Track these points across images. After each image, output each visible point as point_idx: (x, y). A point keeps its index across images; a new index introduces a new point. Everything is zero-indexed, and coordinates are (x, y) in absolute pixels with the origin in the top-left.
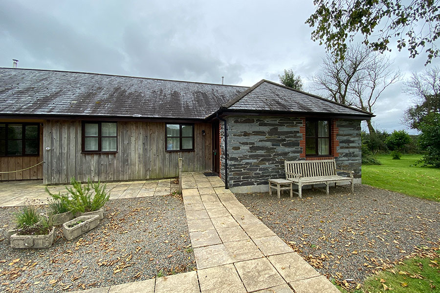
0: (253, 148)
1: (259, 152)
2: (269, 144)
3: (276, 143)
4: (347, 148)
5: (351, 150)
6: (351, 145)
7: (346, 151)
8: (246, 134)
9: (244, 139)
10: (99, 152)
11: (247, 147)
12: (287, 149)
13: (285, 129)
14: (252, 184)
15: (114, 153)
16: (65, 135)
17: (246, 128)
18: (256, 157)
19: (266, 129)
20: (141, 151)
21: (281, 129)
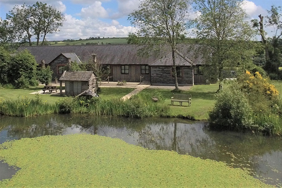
0: (157, 74)
1: (158, 75)
2: (161, 73)
3: (164, 73)
4: (187, 75)
5: (189, 76)
6: (188, 74)
7: (187, 76)
8: (155, 71)
9: (155, 72)
10: (125, 73)
11: (156, 74)
12: (167, 75)
13: (166, 70)
14: (157, 83)
15: (128, 74)
16: (117, 69)
17: (155, 69)
18: (158, 76)
19: (161, 70)
20: (134, 73)
21: (164, 70)
